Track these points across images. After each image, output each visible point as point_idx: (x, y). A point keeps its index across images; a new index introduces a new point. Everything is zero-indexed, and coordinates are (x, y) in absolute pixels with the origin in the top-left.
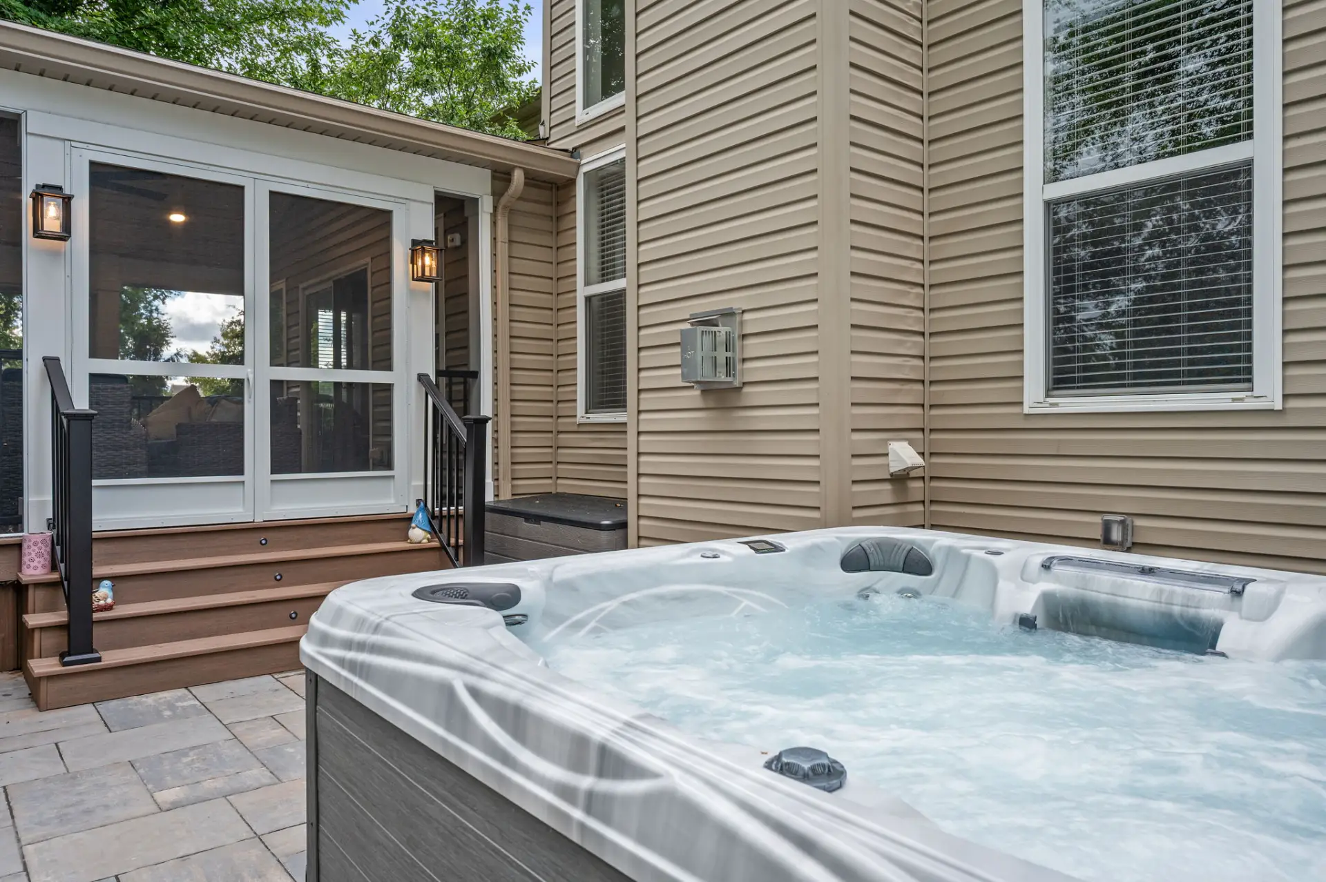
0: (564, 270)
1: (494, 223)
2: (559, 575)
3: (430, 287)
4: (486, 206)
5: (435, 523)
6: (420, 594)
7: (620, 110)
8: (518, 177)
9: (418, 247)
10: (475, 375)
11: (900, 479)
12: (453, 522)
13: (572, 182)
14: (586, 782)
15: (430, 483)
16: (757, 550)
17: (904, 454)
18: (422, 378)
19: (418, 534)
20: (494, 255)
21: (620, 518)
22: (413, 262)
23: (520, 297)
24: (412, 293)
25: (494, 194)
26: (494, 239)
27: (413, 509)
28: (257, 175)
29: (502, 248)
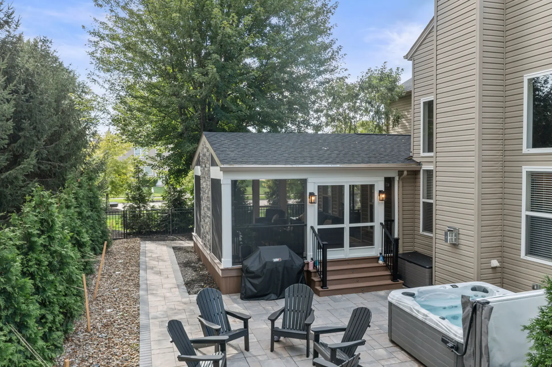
0: (416, 192)
1: (399, 182)
2: (420, 290)
3: (383, 202)
4: (397, 179)
5: (385, 259)
6: (403, 293)
7: (432, 157)
8: (405, 173)
9: (380, 192)
10: (393, 221)
11: (495, 268)
12: (390, 259)
13: (420, 171)
14: (425, 317)
15: (383, 249)
16: (453, 287)
17: (495, 263)
18: (381, 224)
19: (381, 262)
20: (399, 190)
21: (431, 266)
22: (379, 196)
23: (405, 200)
24: (379, 203)
25: (399, 175)
26: (399, 187)
27: (379, 255)
28: (346, 182)
29: (401, 189)
